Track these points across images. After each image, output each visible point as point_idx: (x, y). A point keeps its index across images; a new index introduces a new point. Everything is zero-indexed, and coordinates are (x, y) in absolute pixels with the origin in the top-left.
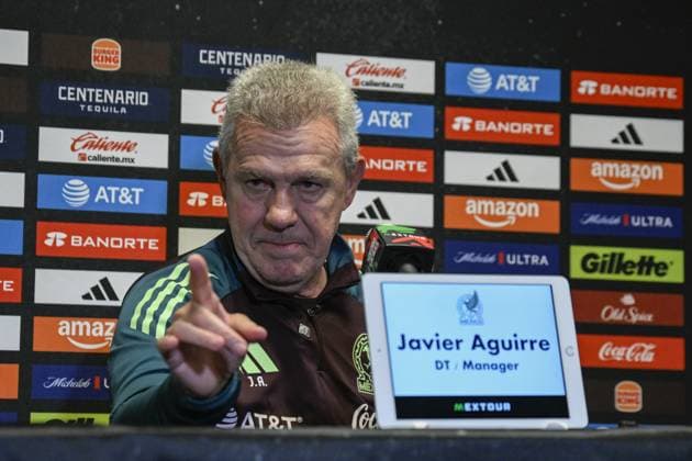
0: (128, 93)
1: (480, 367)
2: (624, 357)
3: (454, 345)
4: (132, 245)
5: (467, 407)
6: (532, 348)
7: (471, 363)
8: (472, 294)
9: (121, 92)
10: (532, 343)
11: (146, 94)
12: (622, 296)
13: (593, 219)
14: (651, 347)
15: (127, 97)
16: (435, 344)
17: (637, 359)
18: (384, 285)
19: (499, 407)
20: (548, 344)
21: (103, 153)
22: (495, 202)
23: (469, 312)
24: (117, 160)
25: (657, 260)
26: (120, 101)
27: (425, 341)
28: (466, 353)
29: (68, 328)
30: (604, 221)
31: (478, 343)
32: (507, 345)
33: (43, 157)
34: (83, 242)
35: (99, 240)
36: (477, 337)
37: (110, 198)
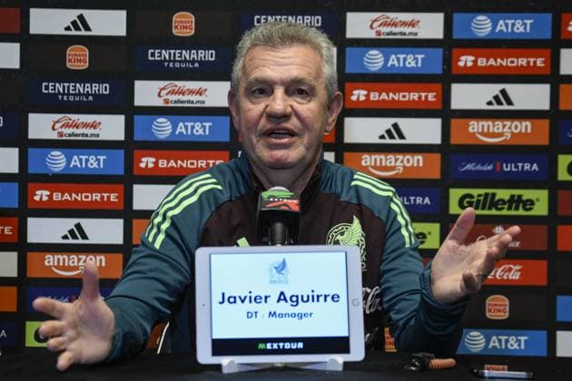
0: (94, 85)
1: (281, 316)
2: (495, 276)
3: (263, 300)
4: (98, 198)
5: (269, 346)
6: (325, 300)
7: (275, 313)
8: (281, 260)
9: (89, 85)
10: (326, 296)
11: (108, 85)
12: (494, 228)
13: (469, 167)
14: (518, 267)
15: (93, 88)
16: (248, 300)
17: (505, 278)
18: (212, 256)
19: (294, 346)
20: (338, 297)
21: (76, 131)
22: (386, 156)
23: (277, 275)
24: (87, 135)
25: (524, 198)
26: (88, 92)
27: (240, 297)
28: (273, 305)
29: (51, 260)
30: (479, 167)
31: (282, 297)
32: (305, 299)
33: (32, 135)
34: (62, 197)
35: (74, 195)
36: (282, 293)
37: (81, 164)
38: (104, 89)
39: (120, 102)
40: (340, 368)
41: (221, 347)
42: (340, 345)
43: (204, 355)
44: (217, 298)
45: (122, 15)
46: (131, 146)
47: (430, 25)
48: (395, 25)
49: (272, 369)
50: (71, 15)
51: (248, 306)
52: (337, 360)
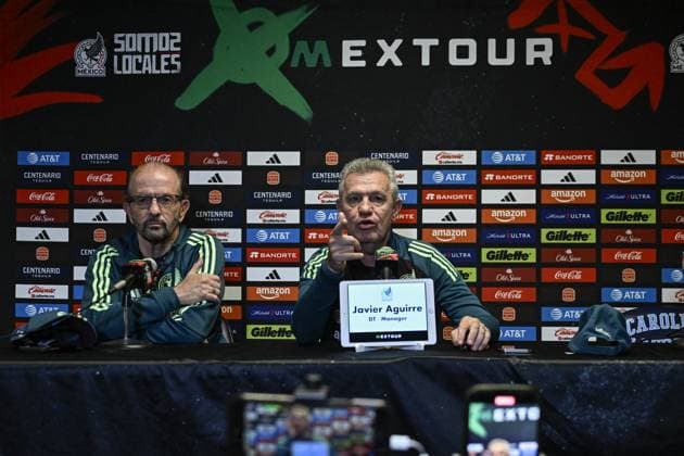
1: (389, 319)
3: (378, 311)
4: (285, 256)
5: (382, 337)
6: (414, 310)
7: (385, 318)
8: (388, 288)
10: (414, 308)
16: (369, 310)
18: (349, 286)
20: (421, 308)
23: (386, 296)
24: (279, 221)
27: (365, 309)
28: (383, 314)
29: (260, 291)
31: (389, 309)
32: (402, 310)
33: (249, 221)
34: (265, 256)
35: (272, 254)
36: (389, 307)
37: (276, 237)
38: (288, 195)
39: (297, 202)
40: (422, 348)
41: (355, 337)
42: (423, 335)
43: (345, 342)
44: (352, 309)
45: (298, 154)
46: (303, 227)
47: (469, 157)
48: (449, 157)
49: (384, 350)
50: (270, 154)
51: (370, 314)
52: (420, 345)
